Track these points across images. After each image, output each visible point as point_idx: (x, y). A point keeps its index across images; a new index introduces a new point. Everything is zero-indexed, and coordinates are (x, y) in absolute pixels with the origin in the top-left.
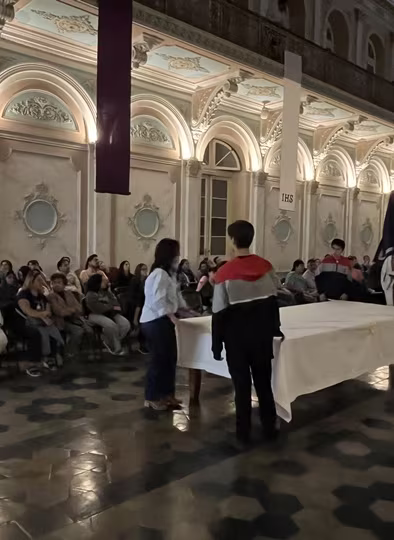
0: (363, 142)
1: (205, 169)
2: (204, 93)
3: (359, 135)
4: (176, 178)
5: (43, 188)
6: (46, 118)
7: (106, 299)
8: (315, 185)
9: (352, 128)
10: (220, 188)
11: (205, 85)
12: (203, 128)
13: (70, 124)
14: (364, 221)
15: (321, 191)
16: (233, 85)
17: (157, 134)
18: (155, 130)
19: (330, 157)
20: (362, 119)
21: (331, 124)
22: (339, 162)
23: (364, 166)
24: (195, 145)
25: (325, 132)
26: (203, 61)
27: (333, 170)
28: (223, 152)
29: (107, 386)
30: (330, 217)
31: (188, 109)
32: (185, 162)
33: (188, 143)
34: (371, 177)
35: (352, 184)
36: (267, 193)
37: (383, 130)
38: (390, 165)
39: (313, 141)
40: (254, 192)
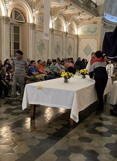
0: (69, 14)
1: (11, 21)
3: (68, 12)
9: (67, 9)
12: (11, 3)
15: (55, 33)
19: (58, 19)
22: (61, 22)
23: (69, 24)
25: (57, 9)
30: (58, 43)
34: (71, 28)
35: (65, 30)
36: (36, 33)
37: (77, 10)
38: (77, 24)
39: (53, 13)
40: (31, 32)
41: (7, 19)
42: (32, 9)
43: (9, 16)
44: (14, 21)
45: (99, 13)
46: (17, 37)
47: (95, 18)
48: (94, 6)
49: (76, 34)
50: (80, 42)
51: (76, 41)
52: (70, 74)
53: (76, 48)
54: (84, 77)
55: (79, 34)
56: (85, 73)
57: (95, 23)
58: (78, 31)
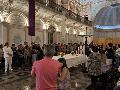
1: (49, 31)
2: (48, 17)
3: (76, 25)
4: (43, 33)
5: (18, 34)
6: (18, 21)
8: (68, 34)
9: (74, 24)
10: (51, 34)
11: (48, 16)
12: (48, 24)
13: (23, 23)
14: (77, 40)
15: (70, 35)
16: (53, 16)
17: (40, 25)
18: (39, 24)
20: (76, 22)
21: (71, 23)
23: (77, 30)
25: (70, 25)
26: (48, 12)
27: (72, 31)
28: (52, 28)
30: (71, 39)
31: (45, 20)
33: (45, 26)
34: (78, 32)
35: (75, 34)
36: (60, 35)
37: (80, 24)
38: (81, 30)
39: (68, 26)
40: (58, 35)
43: (48, 29)
45: (92, 25)
46: (51, 38)
48: (88, 22)
50: (83, 39)
51: (81, 38)
57: (90, 29)
58: (82, 34)
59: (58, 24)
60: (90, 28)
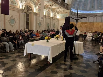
0: (54, 8)
1: (25, 11)
4: (18, 12)
7: (6, 38)
8: (46, 16)
9: (52, 6)
12: (24, 2)
14: (54, 23)
15: (47, 17)
19: (48, 11)
20: (54, 4)
21: (49, 4)
23: (54, 13)
24: (23, 6)
25: (48, 6)
27: (49, 13)
28: (28, 8)
29: (9, 58)
30: (48, 22)
32: (20, 9)
33: (21, 5)
34: (55, 15)
35: (52, 16)
36: (37, 17)
37: (58, 7)
38: (58, 13)
39: (45, 7)
40: (35, 16)
41: (22, 10)
42: (35, 5)
43: (24, 8)
44: (26, 11)
45: (69, 8)
46: (27, 19)
47: (67, 10)
48: (66, 5)
49: (57, 18)
50: (59, 22)
51: (57, 21)
52: (49, 38)
53: (57, 25)
54: (58, 39)
55: (59, 18)
56: (58, 37)
57: (66, 13)
58: (58, 17)
59: (35, 4)
60: (67, 11)
